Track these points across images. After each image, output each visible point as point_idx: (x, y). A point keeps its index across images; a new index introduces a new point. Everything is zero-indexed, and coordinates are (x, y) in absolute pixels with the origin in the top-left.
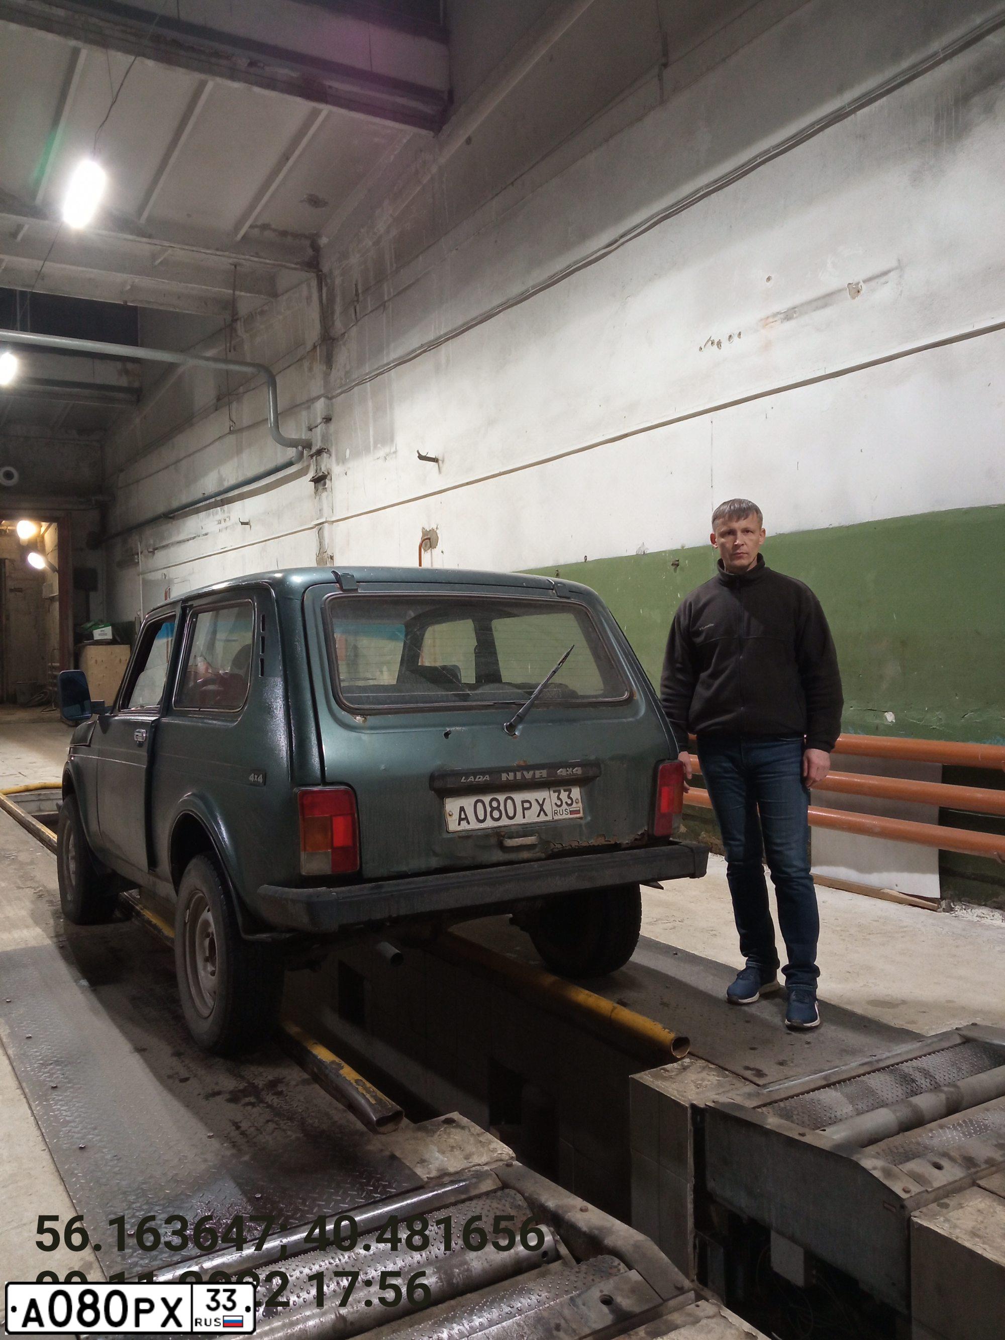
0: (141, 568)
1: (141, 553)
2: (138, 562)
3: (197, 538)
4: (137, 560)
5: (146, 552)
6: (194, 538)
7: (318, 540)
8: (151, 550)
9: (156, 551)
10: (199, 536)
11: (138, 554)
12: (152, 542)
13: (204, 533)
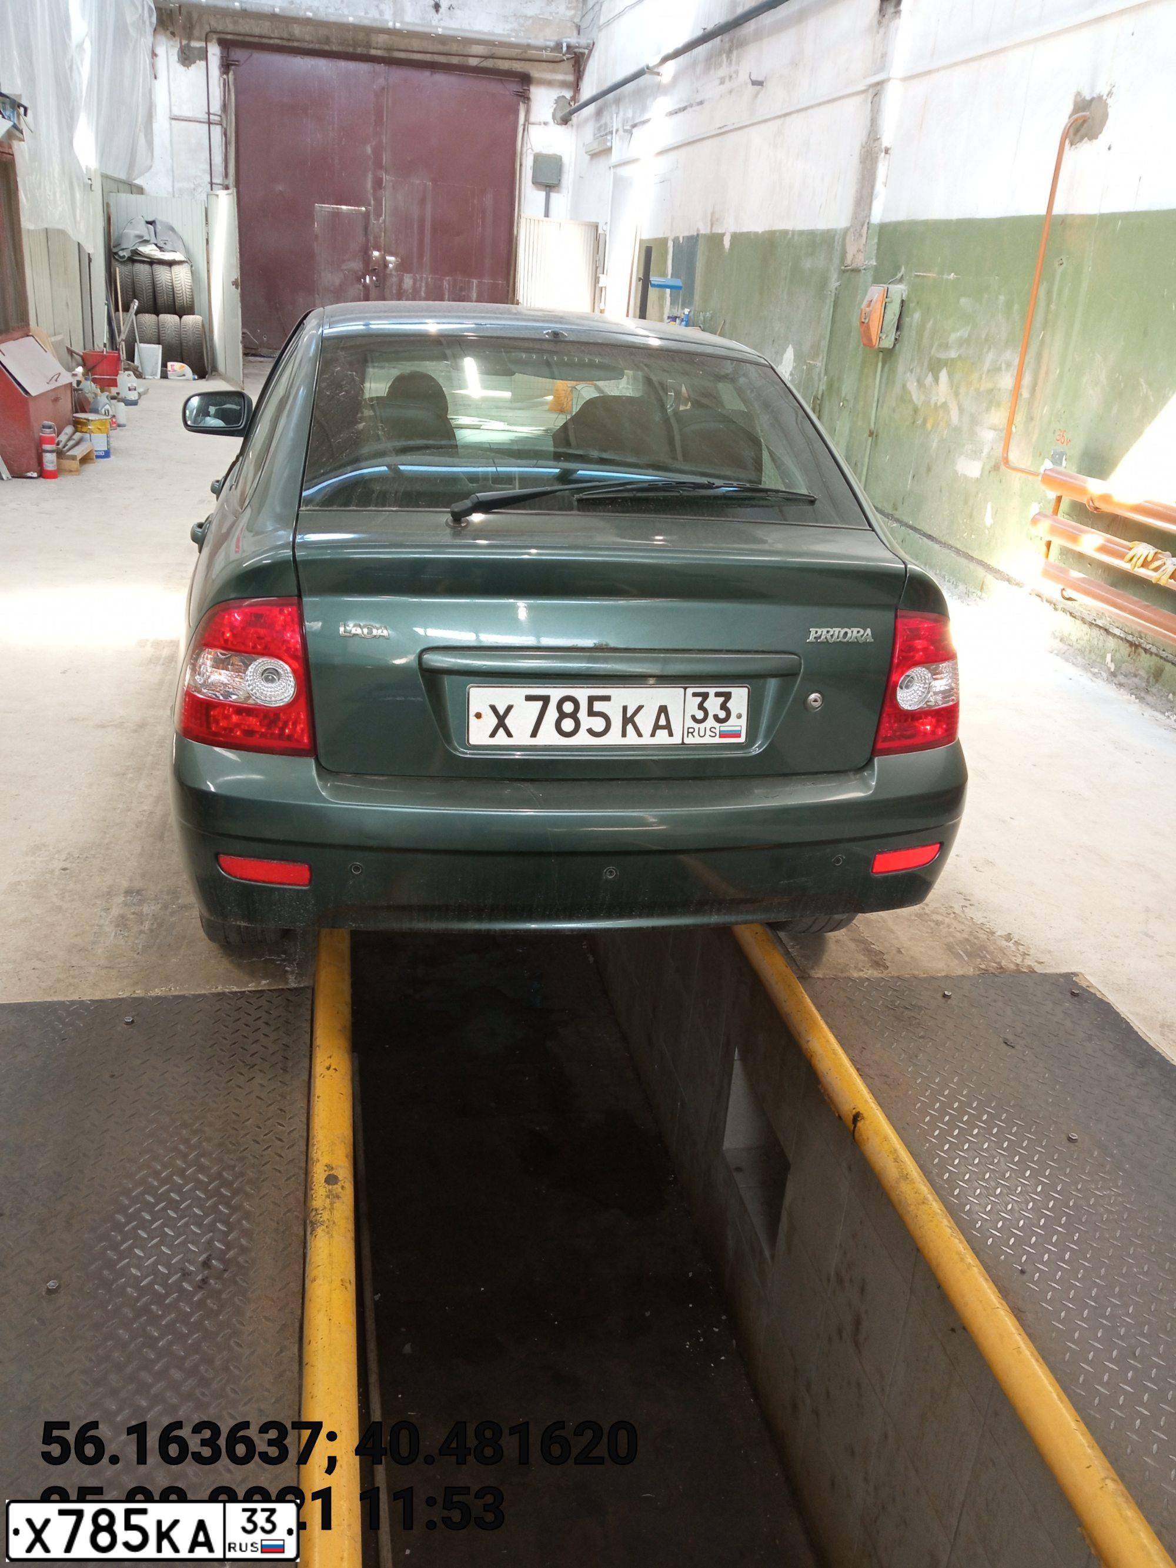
0: (615, 157)
1: (617, 131)
2: (611, 147)
3: (689, 110)
4: (609, 144)
5: (621, 131)
6: (684, 109)
7: (869, 119)
8: (628, 128)
9: (635, 130)
10: (691, 106)
11: (611, 133)
12: (630, 114)
13: (698, 100)
